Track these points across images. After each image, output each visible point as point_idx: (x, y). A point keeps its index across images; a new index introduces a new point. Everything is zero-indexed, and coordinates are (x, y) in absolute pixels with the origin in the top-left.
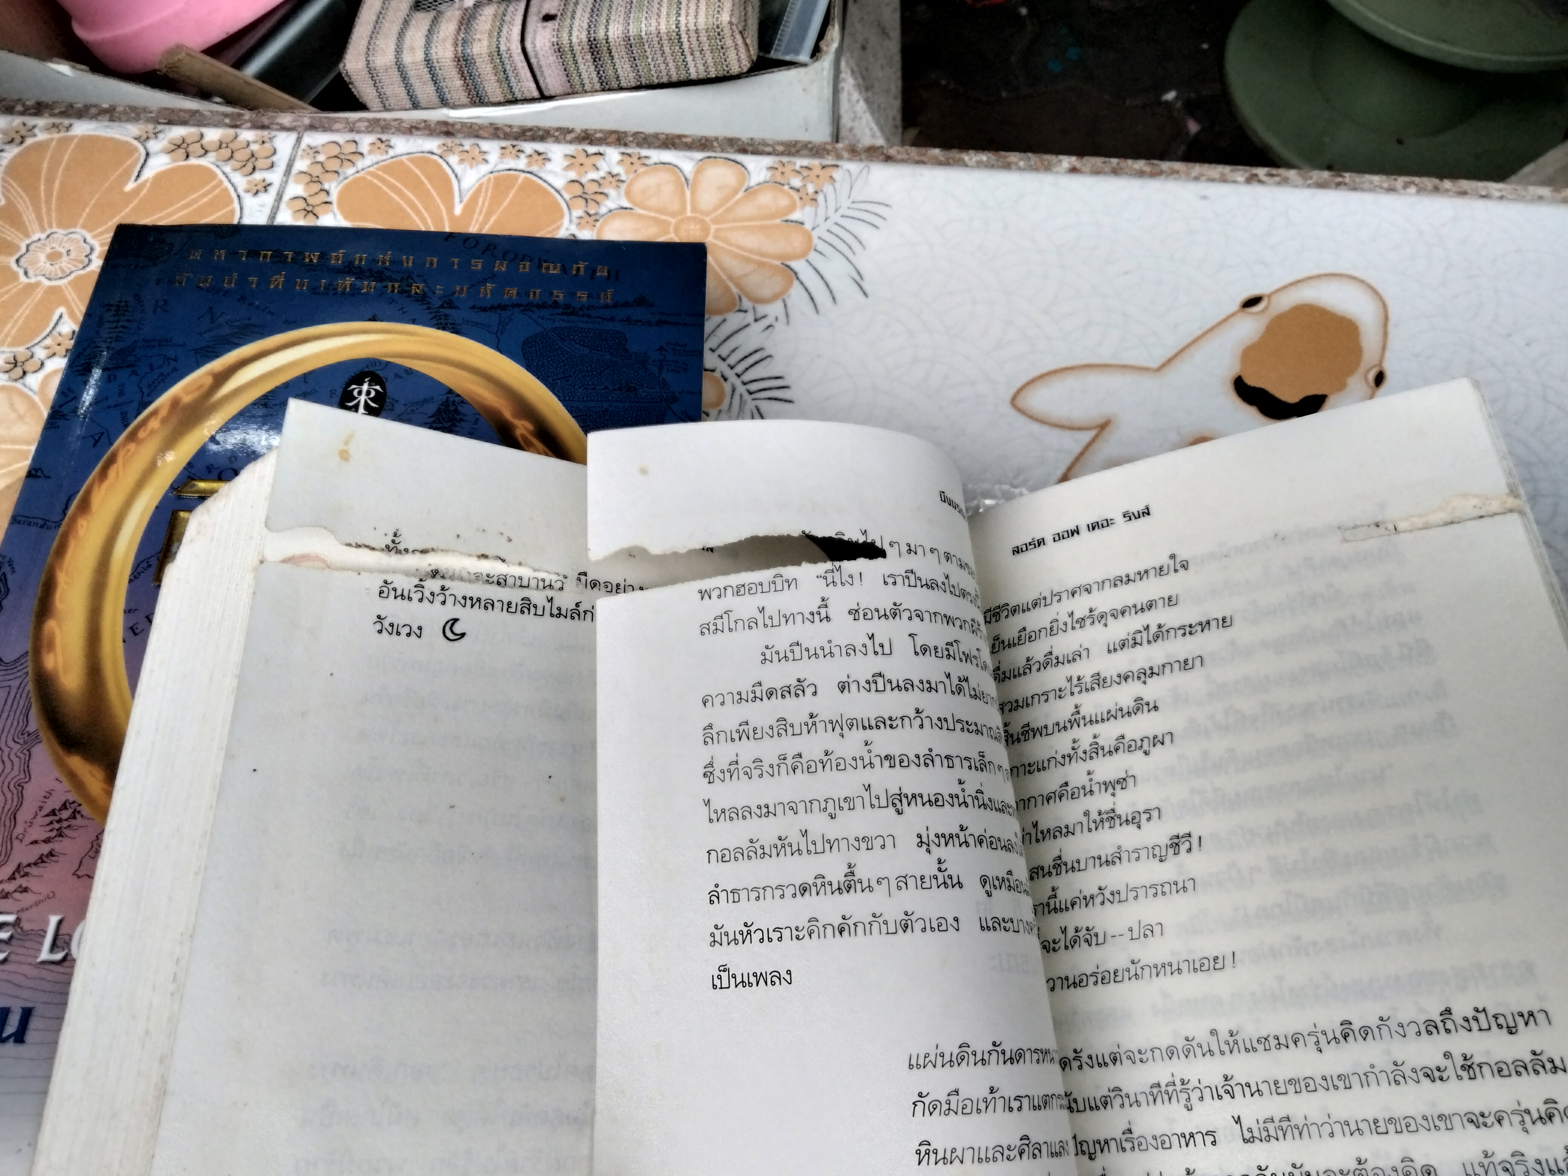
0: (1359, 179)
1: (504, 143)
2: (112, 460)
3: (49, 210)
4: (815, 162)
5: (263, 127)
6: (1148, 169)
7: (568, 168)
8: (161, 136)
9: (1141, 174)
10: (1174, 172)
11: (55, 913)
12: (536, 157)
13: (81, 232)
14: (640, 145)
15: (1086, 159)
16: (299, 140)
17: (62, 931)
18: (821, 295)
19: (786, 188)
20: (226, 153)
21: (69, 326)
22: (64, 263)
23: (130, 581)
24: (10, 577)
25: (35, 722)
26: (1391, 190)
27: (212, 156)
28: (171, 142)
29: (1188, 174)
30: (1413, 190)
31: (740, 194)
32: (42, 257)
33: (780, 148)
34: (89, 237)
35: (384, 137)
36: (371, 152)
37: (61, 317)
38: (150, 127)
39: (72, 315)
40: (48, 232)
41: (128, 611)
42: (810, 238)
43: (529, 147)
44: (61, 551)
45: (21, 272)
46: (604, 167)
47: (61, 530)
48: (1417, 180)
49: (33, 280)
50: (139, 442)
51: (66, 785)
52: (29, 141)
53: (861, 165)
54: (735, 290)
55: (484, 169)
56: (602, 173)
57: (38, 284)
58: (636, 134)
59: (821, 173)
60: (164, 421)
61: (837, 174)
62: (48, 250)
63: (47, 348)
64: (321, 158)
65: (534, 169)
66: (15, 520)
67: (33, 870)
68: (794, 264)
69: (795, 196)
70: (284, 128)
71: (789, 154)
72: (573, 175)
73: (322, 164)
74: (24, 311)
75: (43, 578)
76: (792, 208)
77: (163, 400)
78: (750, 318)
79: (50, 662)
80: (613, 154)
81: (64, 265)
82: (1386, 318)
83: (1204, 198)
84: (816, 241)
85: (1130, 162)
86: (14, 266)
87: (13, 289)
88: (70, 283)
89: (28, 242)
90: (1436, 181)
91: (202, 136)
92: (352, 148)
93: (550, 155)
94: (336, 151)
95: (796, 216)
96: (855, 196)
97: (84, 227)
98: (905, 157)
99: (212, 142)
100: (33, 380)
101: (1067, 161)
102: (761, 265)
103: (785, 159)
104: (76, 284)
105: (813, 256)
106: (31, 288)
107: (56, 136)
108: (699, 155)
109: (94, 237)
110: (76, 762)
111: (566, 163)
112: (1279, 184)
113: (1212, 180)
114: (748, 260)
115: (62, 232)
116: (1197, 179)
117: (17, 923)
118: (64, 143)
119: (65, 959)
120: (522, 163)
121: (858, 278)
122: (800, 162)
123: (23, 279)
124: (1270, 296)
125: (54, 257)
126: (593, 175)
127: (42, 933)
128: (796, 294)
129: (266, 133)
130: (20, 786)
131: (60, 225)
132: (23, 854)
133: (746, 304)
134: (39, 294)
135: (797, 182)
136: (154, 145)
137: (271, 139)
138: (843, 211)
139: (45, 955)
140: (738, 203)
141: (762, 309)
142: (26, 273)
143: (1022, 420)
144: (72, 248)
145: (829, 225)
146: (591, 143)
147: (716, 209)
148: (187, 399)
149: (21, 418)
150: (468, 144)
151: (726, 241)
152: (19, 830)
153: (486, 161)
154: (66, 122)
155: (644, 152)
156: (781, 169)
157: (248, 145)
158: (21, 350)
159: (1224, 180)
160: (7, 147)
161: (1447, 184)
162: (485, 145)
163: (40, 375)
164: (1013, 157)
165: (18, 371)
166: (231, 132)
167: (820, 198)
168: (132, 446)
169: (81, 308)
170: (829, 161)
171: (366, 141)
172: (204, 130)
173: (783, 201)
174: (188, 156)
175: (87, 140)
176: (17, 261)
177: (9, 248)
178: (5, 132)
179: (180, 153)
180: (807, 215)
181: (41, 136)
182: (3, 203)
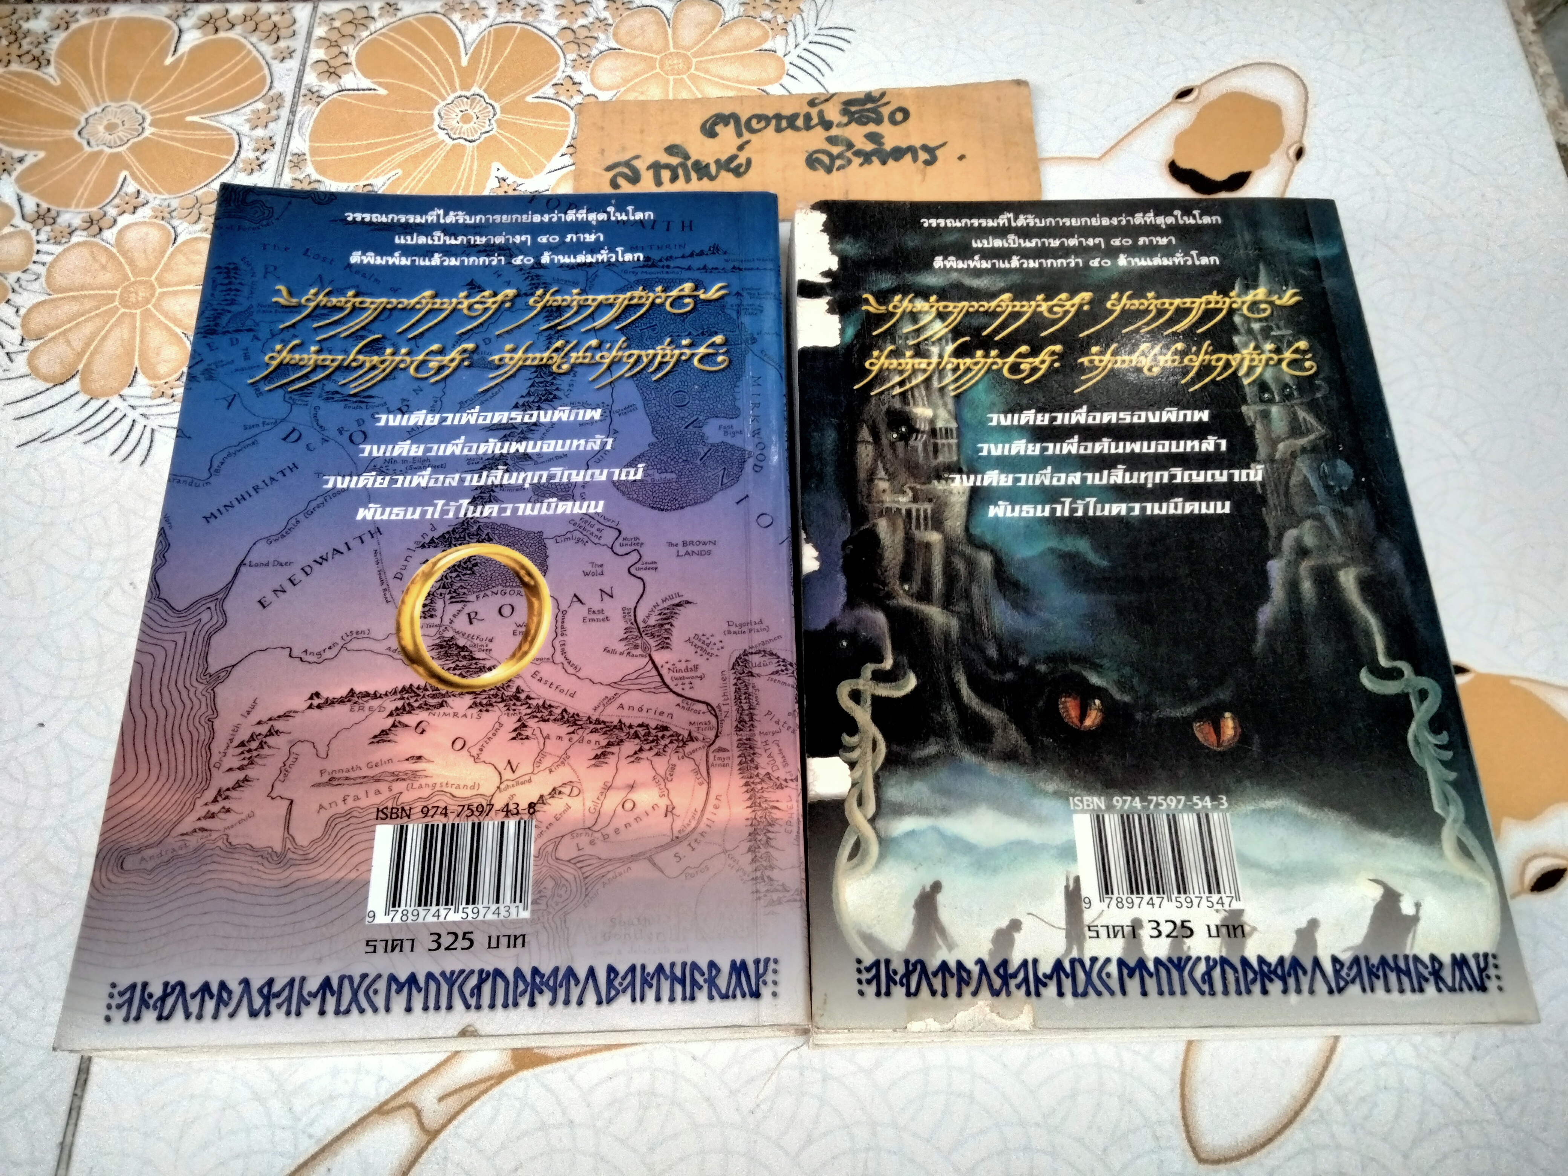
3: (100, 87)
7: (559, 17)
8: (190, 13)
12: (530, 9)
13: (130, 104)
16: (315, 9)
19: (758, 20)
20: (251, 25)
21: (133, 187)
22: (121, 133)
27: (238, 29)
31: (717, 29)
32: (101, 128)
34: (139, 107)
35: (392, 1)
36: (380, 15)
37: (126, 177)
38: (180, 6)
40: (102, 105)
42: (782, 64)
45: (85, 143)
46: (592, 13)
49: (96, 149)
52: (74, 26)
55: (484, 23)
56: (591, 19)
57: (101, 152)
59: (790, 5)
61: (803, 5)
62: (105, 122)
63: (117, 206)
64: (337, 24)
65: (530, 19)
68: (769, 89)
69: (767, 27)
72: (564, 22)
73: (338, 29)
74: (93, 175)
76: (765, 37)
80: (600, 3)
82: (1306, 99)
84: (788, 66)
86: (77, 138)
87: (80, 158)
89: (86, 116)
91: (227, 11)
92: (363, 13)
93: (543, 6)
94: (350, 17)
95: (767, 45)
96: (821, 23)
97: (134, 99)
99: (237, 16)
100: (109, 235)
105: (787, 82)
106: (95, 156)
107: (98, 19)
111: (557, 13)
114: (728, 87)
115: (113, 104)
118: (104, 25)
120: (517, 16)
123: (87, 148)
124: (1200, 87)
125: (111, 128)
126: (583, 21)
129: (284, 5)
131: (113, 99)
134: (103, 160)
135: (767, 15)
136: (185, 23)
137: (290, 10)
138: (810, 38)
140: (715, 37)
142: (89, 143)
144: (126, 119)
145: (799, 51)
147: (696, 44)
149: (103, 266)
150: (467, 2)
151: (707, 72)
153: (485, 16)
154: (104, 6)
156: (752, 4)
157: (270, 17)
158: (94, 209)
160: (55, 33)
162: (483, 2)
163: (115, 230)
165: (95, 229)
166: (253, 6)
167: (790, 28)
171: (376, 6)
173: (756, 33)
174: (217, 31)
175: (125, 22)
176: (80, 133)
177: (71, 122)
178: (51, 19)
179: (210, 27)
180: (778, 43)
181: (84, 21)
182: (59, 82)
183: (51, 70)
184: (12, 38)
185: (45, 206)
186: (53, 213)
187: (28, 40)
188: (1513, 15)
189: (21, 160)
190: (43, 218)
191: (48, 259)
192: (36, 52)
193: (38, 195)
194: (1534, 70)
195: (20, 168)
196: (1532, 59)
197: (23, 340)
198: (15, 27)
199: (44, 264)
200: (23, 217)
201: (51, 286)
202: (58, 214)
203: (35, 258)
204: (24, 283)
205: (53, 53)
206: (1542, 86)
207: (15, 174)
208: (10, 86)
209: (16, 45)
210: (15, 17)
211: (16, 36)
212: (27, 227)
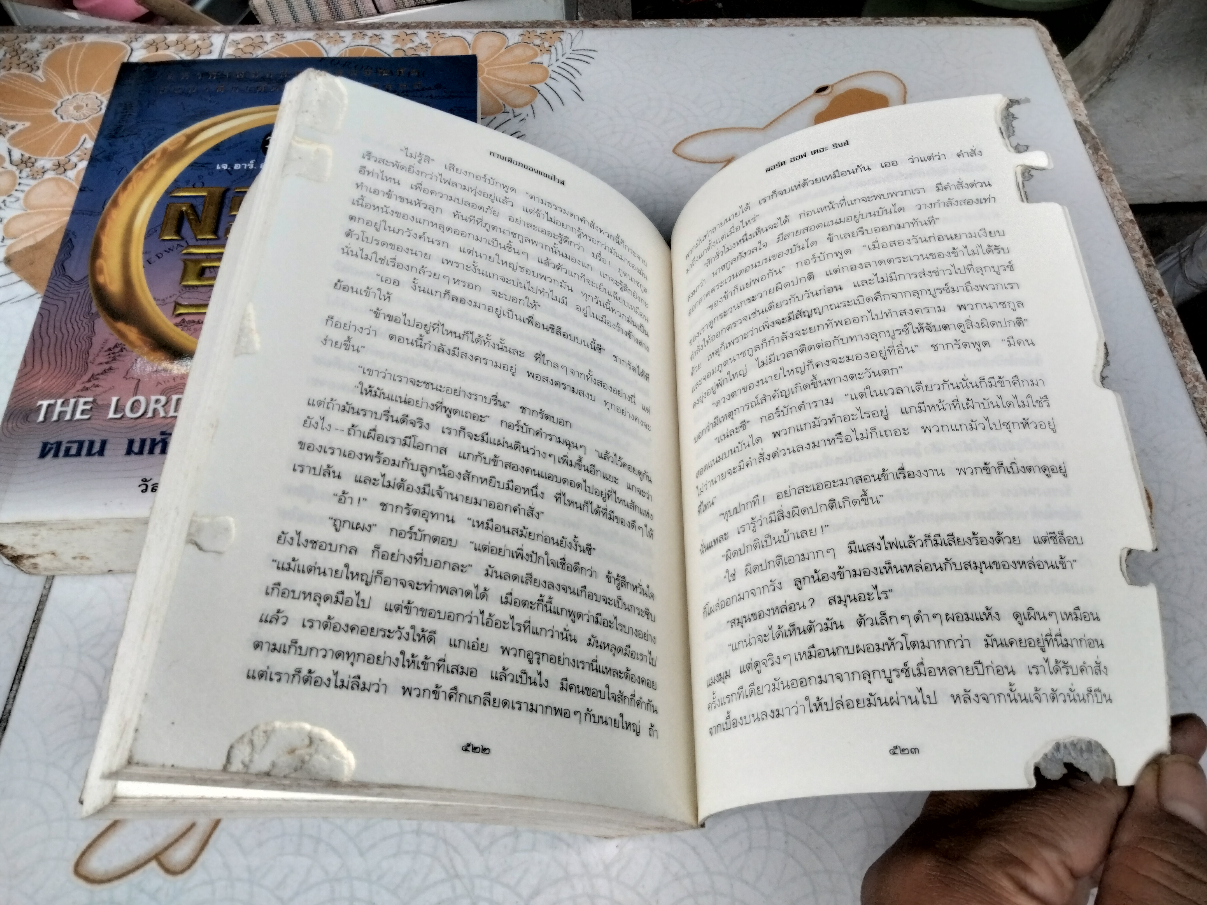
0: (889, 20)
1: (354, 32)
2: (129, 180)
3: (73, 83)
4: (549, 30)
5: (203, 32)
6: (758, 23)
7: (394, 43)
8: (139, 39)
9: (753, 25)
10: (773, 23)
11: (115, 396)
12: (375, 37)
13: (93, 94)
14: (439, 27)
15: (719, 20)
16: (226, 37)
17: (120, 404)
18: (554, 101)
19: (531, 45)
20: (181, 46)
21: (90, 144)
22: (85, 111)
23: (145, 238)
24: (73, 240)
25: (95, 308)
26: (911, 24)
27: (172, 49)
28: (146, 42)
29: (782, 24)
30: (924, 23)
31: (503, 50)
32: (71, 108)
33: (527, 25)
34: (99, 96)
35: (280, 33)
36: (272, 41)
37: (85, 139)
38: (133, 35)
39: (91, 137)
40: (73, 94)
41: (145, 253)
42: (547, 71)
43: (370, 33)
44: (103, 226)
45: (59, 117)
46: (417, 41)
47: (101, 217)
48: (927, 19)
49: (66, 121)
50: (145, 171)
51: (116, 336)
52: (58, 47)
53: (578, 30)
54: (501, 102)
55: (343, 46)
56: (416, 44)
57: (69, 123)
58: (436, 23)
59: (553, 36)
60: (159, 160)
61: (562, 36)
62: (75, 104)
63: (78, 156)
64: (241, 46)
65: (374, 44)
66: (74, 212)
67: (101, 377)
68: (537, 86)
69: (536, 48)
70: (216, 32)
71: (533, 27)
72: (398, 46)
73: (242, 50)
74: (64, 136)
75: (93, 240)
76: (536, 55)
77: (157, 150)
78: (511, 115)
79: (101, 279)
80: (423, 34)
81: (85, 112)
82: (906, 93)
83: (792, 35)
84: (550, 72)
85: (746, 20)
86: (54, 114)
87: (55, 126)
88: (89, 121)
89: (62, 100)
90: (938, 18)
91: (165, 38)
92: (261, 40)
93: (383, 36)
94: (250, 42)
95: (538, 60)
96: (575, 47)
97: (95, 91)
98: (605, 24)
99: (171, 42)
100: (71, 174)
101: (706, 22)
102: (516, 87)
103: (530, 30)
104: (92, 122)
105: (549, 81)
106: (67, 125)
107: (74, 43)
108: (476, 31)
109: (103, 96)
110: (121, 326)
111: (394, 40)
112: (839, 25)
113: (796, 26)
114: (508, 85)
115: (81, 94)
116: (788, 26)
117: (94, 401)
118: (79, 47)
119: (122, 417)
120: (366, 41)
121: (576, 90)
122: (539, 31)
123: (60, 121)
124: (832, 86)
125: (78, 108)
126: (411, 45)
127: (109, 406)
128: (539, 102)
129: (205, 35)
130: (90, 338)
131: (80, 90)
132: (95, 369)
133: (508, 108)
134: (71, 128)
135: (538, 42)
136: (135, 45)
137: (209, 38)
138: (566, 56)
139: (111, 415)
140: (501, 55)
141: (517, 111)
142: (62, 117)
143: (680, 160)
144: (89, 103)
145: (559, 63)
146: (409, 28)
147: (487, 60)
148: (171, 149)
149: (65, 194)
150: (332, 33)
151: (495, 76)
152: (91, 358)
153: (344, 42)
154: (80, 35)
155: (442, 31)
156: (528, 35)
157: (195, 42)
158: (62, 158)
159: (804, 25)
160: (45, 51)
161: (946, 20)
162: (343, 33)
163: (75, 171)
164: (673, 21)
165: (62, 169)
166: (184, 35)
167: (553, 50)
168: (141, 173)
169: (95, 132)
170: (558, 29)
171: (268, 36)
172: (166, 35)
173: (529, 52)
174: (157, 50)
175: (93, 45)
176: (56, 111)
177: (51, 104)
178: (41, 43)
179: (153, 48)
180: (544, 59)
181: (65, 44)
182: (44, 80)
183: (40, 73)
184: (14, 53)
185: (27, 155)
186: (33, 160)
187: (25, 55)
188: (1043, 45)
189: (13, 127)
190: (25, 162)
191: (26, 189)
192: (30, 62)
193: (21, 149)
194: (1058, 77)
195: (11, 132)
196: (1056, 71)
197: (3, 239)
198: (17, 47)
199: (22, 191)
200: (11, 163)
201: (27, 205)
202: (36, 160)
203: (17, 187)
204: (8, 204)
205: (42, 62)
206: (1064, 88)
207: (8, 136)
208: (10, 83)
209: (16, 58)
210: (17, 41)
211: (16, 52)
212: (14, 168)
